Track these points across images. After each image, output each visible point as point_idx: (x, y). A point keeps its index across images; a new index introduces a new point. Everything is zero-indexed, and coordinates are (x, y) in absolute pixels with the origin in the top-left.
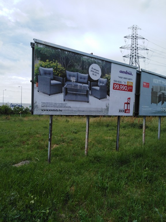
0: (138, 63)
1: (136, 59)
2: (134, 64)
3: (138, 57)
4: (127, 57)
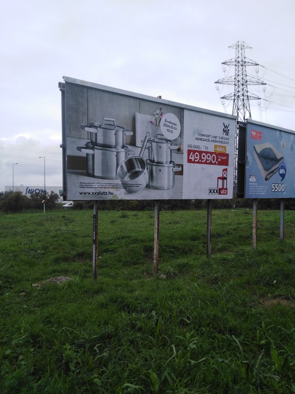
0: (248, 109)
1: (245, 101)
2: (242, 111)
3: (248, 98)
4: (229, 99)
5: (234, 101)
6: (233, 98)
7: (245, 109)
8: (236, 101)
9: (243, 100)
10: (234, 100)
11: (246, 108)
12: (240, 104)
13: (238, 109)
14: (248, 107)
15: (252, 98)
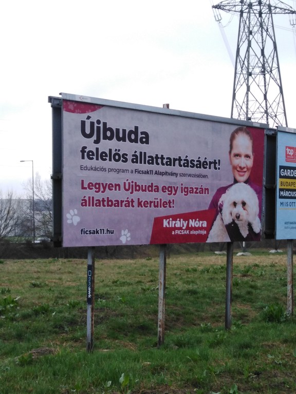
0: (271, 33)
1: (263, 15)
2: (258, 37)
3: (270, 10)
4: (229, 10)
5: (241, 15)
6: (239, 8)
7: (265, 33)
8: (245, 15)
9: (260, 14)
10: (242, 12)
11: (267, 30)
12: (253, 23)
13: (251, 33)
14: (270, 30)
15: (278, 10)
